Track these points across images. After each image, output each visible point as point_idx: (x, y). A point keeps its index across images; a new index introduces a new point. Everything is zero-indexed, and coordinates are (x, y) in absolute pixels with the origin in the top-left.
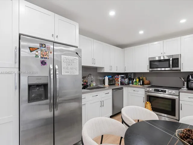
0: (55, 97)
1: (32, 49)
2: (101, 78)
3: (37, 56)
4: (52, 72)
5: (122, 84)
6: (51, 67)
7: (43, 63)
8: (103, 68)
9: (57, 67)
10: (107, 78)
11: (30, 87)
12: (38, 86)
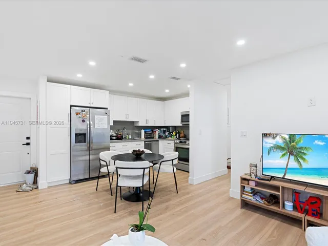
0: (90, 143)
1: (77, 114)
2: (137, 131)
3: (80, 117)
4: (88, 126)
5: (160, 137)
6: (88, 122)
7: (83, 121)
8: (138, 122)
9: (91, 123)
10: (143, 132)
11: (76, 134)
12: (80, 134)
